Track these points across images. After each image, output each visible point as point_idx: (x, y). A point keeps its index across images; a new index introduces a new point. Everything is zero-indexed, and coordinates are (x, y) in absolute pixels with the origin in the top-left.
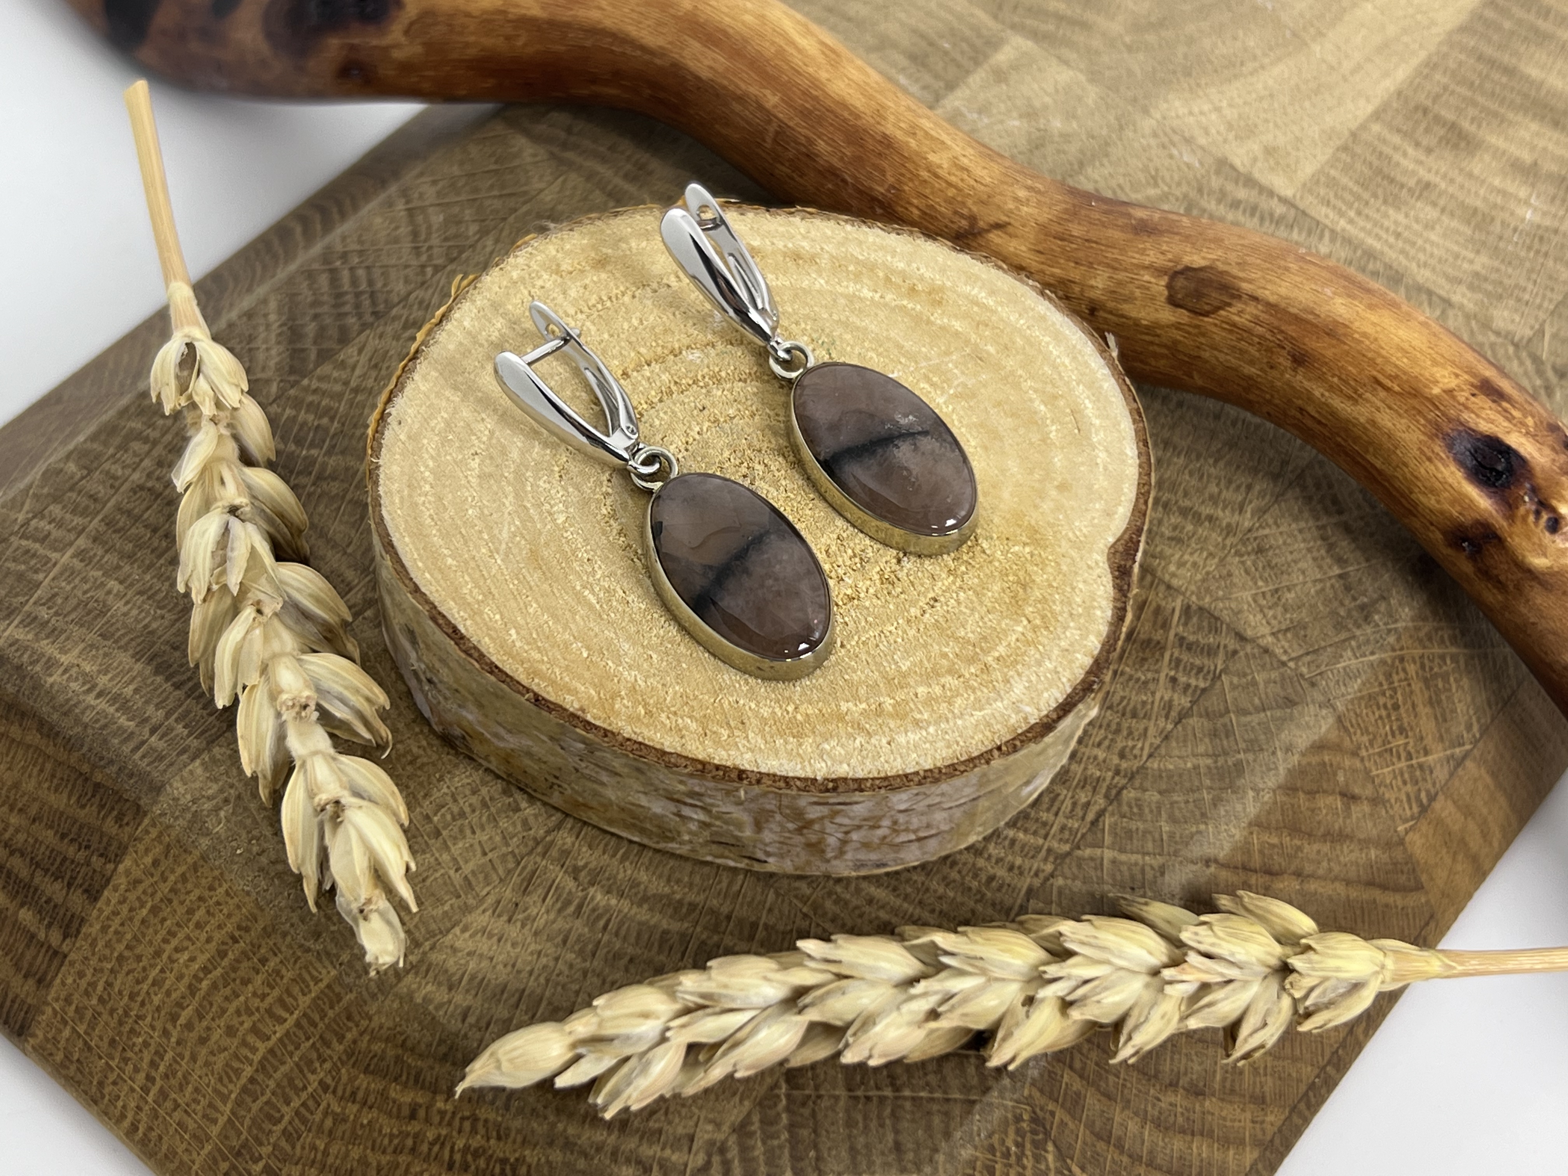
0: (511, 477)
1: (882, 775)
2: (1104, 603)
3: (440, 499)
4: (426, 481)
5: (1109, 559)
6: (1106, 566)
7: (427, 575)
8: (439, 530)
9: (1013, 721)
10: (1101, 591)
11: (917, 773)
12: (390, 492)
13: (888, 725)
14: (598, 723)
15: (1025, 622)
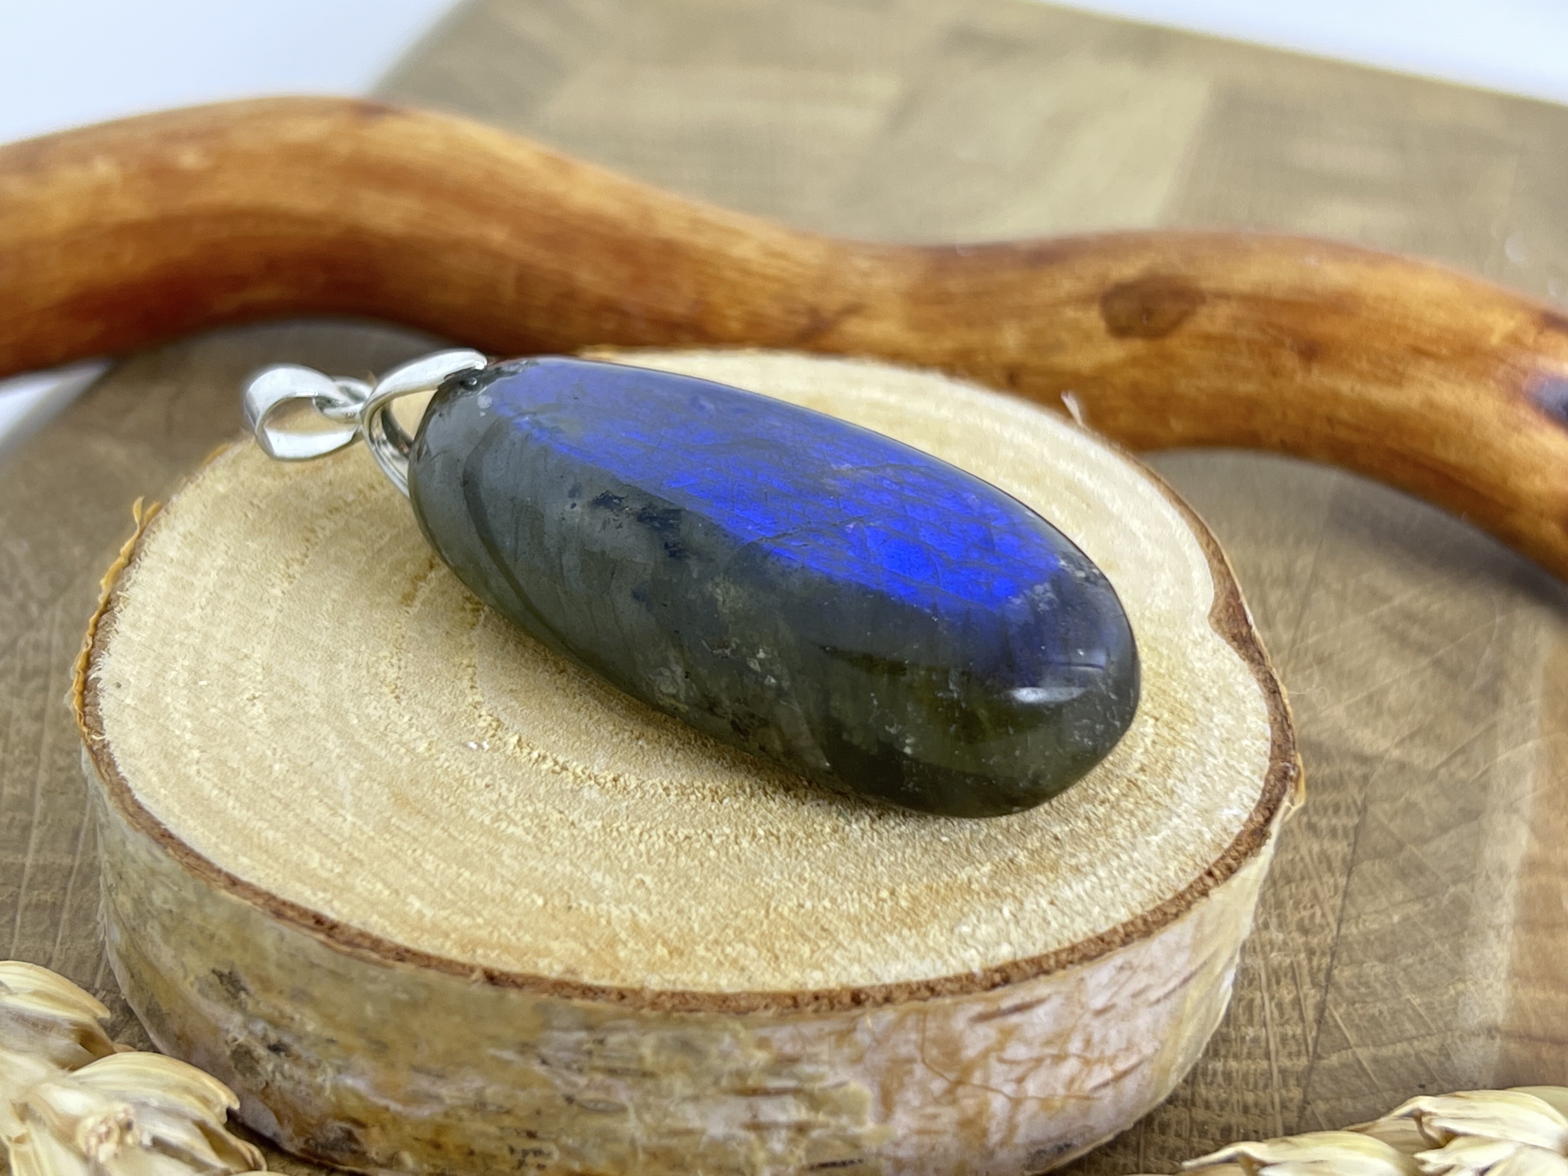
0: (322, 713)
1: (1067, 944)
2: (1240, 678)
3: (223, 762)
4: (190, 747)
5: (1216, 631)
6: (1217, 637)
7: (244, 860)
8: (237, 799)
9: (1208, 836)
10: (1228, 665)
11: (1114, 931)
12: (138, 770)
13: (1037, 882)
14: (604, 983)
15: (1151, 721)
